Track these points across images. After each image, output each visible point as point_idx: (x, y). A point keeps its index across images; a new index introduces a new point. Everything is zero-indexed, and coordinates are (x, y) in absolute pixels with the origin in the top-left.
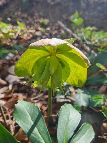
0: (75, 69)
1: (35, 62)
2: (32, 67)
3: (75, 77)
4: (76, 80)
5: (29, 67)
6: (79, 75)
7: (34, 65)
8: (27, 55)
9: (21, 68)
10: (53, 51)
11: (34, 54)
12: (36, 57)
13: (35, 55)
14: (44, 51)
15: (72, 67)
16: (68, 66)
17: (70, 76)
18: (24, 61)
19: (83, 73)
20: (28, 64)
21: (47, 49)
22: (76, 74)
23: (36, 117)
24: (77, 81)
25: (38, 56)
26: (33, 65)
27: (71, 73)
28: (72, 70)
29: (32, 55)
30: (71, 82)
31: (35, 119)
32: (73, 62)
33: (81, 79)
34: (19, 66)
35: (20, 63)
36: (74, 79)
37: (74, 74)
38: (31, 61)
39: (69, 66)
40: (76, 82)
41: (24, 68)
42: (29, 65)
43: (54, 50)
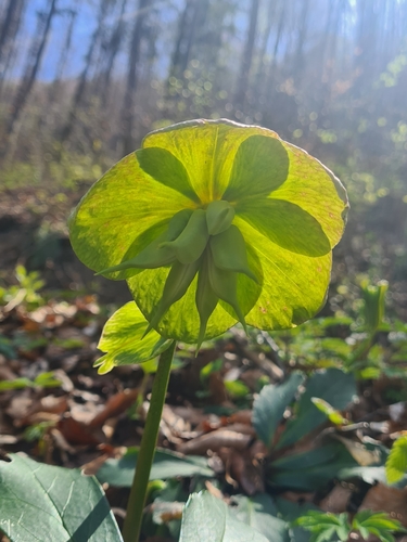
0: (280, 274)
1: (138, 234)
2: (125, 251)
3: (282, 301)
4: (285, 311)
5: (115, 245)
6: (295, 292)
7: (132, 246)
8: (122, 192)
9: (89, 232)
10: (211, 198)
11: (145, 199)
12: (147, 212)
13: (146, 204)
14: (179, 194)
15: (272, 265)
16: (255, 264)
17: (260, 303)
18: (107, 211)
19: (311, 282)
20: (114, 232)
21: (191, 188)
22: (283, 290)
23: (85, 515)
24: (287, 315)
25: (156, 209)
26: (129, 243)
27: (264, 292)
28: (267, 281)
29: (136, 198)
30: (265, 322)
31: (80, 523)
32: (274, 247)
33: (304, 305)
34: (85, 224)
35: (91, 212)
36: (276, 310)
37: (276, 293)
38: (126, 226)
39: (259, 263)
40: (284, 318)
41: (98, 239)
42: (115, 236)
43: (216, 195)
